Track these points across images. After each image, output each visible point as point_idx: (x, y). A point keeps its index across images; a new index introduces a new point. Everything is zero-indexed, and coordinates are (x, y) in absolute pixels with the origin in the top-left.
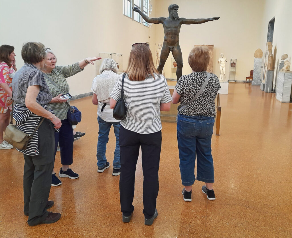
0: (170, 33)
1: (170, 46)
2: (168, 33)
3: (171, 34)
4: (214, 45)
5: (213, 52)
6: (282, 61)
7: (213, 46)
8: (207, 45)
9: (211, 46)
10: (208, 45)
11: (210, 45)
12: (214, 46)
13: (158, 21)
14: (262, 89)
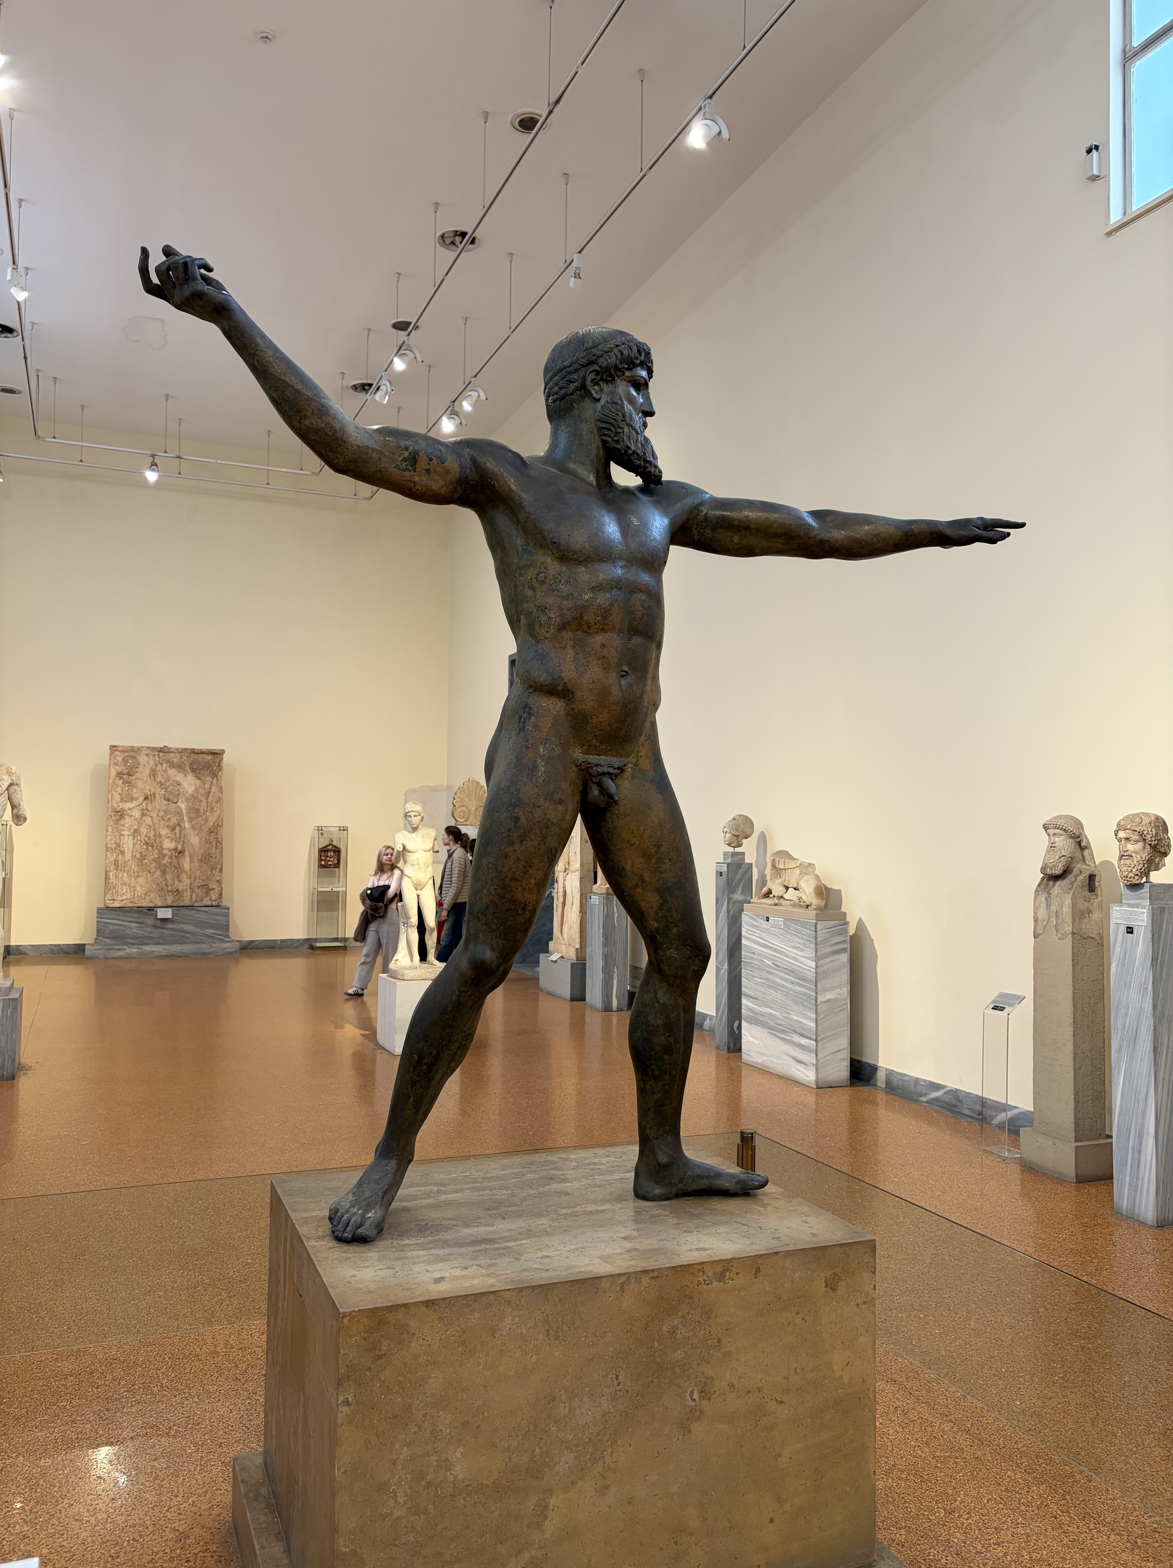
0: (606, 613)
1: (593, 759)
2: (589, 617)
3: (621, 630)
4: (223, 751)
5: (221, 791)
6: (731, 850)
7: (217, 754)
8: (186, 749)
9: (209, 757)
10: (193, 751)
11: (202, 752)
12: (224, 756)
13: (453, 465)
14: (567, 992)
